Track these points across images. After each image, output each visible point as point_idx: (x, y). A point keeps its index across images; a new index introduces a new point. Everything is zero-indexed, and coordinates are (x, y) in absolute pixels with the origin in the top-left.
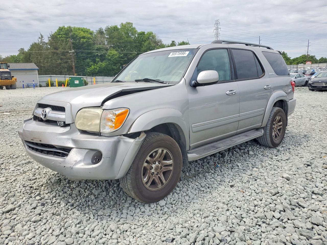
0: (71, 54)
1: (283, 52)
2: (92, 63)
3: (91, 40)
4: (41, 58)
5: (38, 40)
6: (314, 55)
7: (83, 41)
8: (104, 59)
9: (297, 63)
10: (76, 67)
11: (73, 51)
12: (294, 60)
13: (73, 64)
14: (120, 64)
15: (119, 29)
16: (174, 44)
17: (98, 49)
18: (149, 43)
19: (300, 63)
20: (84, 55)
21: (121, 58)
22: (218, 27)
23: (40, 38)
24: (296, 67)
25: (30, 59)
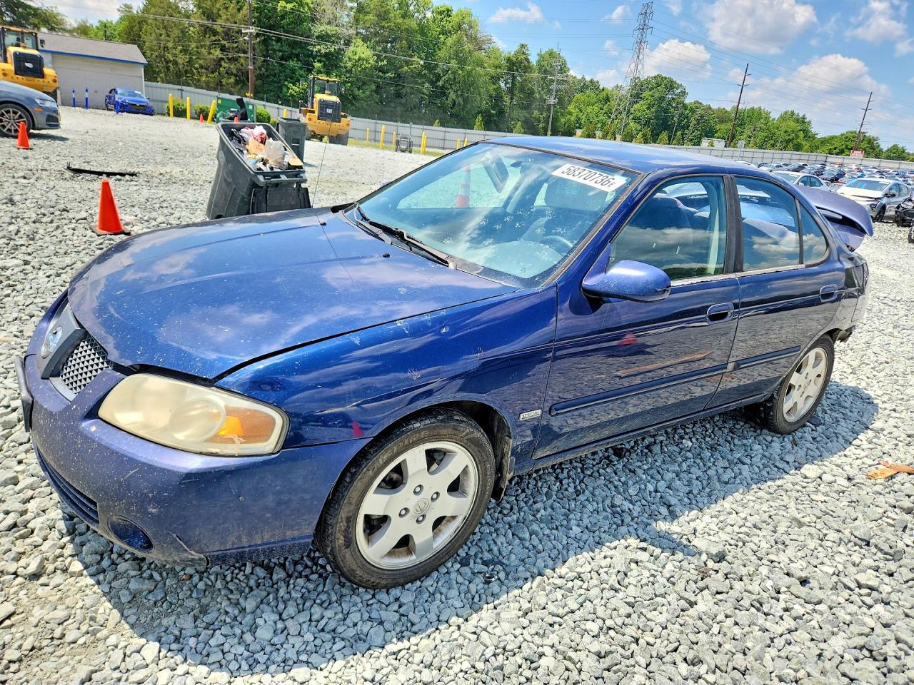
0: (246, 38)
1: (801, 116)
2: (302, 72)
3: (306, 9)
4: (168, 36)
6: (875, 136)
7: (285, 7)
8: (337, 67)
10: (259, 77)
11: (252, 30)
12: (824, 141)
13: (250, 67)
14: (374, 87)
16: (524, 53)
17: (324, 38)
18: (459, 42)
19: (837, 151)
20: (285, 47)
21: (380, 71)
22: (647, 21)
24: (824, 159)
25: (140, 37)
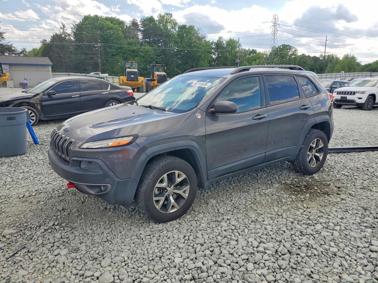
0: (97, 49)
5: (60, 31)
9: (370, 69)
10: (103, 65)
11: (99, 45)
12: (366, 66)
13: (99, 61)
15: (157, 21)
16: (221, 41)
17: (130, 44)
19: (373, 70)
20: (114, 50)
22: (276, 22)
23: (61, 28)
24: (370, 74)
25: (49, 53)
